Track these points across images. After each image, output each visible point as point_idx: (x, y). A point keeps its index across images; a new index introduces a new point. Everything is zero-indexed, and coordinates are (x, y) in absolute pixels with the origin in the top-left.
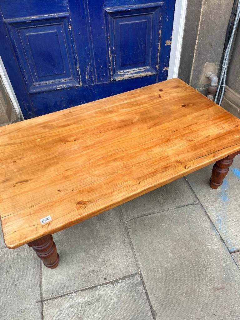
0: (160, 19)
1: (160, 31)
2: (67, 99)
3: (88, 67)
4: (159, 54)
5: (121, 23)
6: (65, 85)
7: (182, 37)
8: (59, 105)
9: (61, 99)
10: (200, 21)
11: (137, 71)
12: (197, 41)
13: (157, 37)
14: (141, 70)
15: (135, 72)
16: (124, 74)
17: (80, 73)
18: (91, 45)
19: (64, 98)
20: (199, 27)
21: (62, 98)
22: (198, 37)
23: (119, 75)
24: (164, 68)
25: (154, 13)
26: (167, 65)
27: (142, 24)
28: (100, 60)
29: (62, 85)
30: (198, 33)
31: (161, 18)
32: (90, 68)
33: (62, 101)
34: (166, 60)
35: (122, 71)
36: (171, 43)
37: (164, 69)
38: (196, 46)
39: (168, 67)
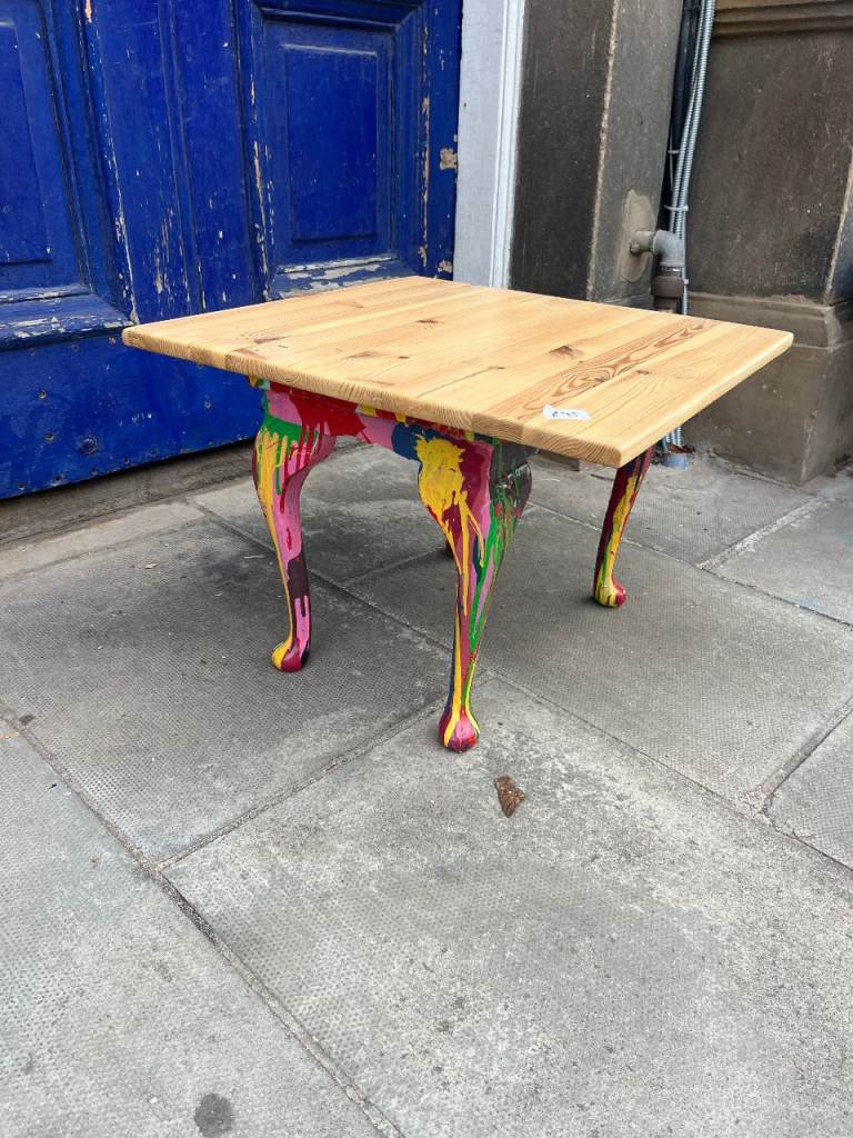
0: (425, 51)
1: (427, 102)
2: (65, 400)
3: (165, 230)
4: (426, 197)
5: (288, 46)
6: (54, 319)
7: (516, 115)
8: (20, 434)
9: (33, 403)
10: (614, 17)
11: (356, 269)
12: (608, 98)
13: (416, 128)
14: (367, 268)
15: (346, 272)
16: (309, 280)
17: (128, 257)
18: (177, 121)
19: (49, 394)
20: (613, 42)
21: (37, 397)
22: (610, 79)
23: (288, 281)
24: (441, 265)
25: (398, 27)
26: (448, 252)
27: (362, 63)
28: (213, 198)
29: (40, 321)
30: (611, 63)
31: (428, 50)
32: (173, 234)
33: (40, 409)
34: (445, 233)
35: (300, 268)
36: (456, 163)
37: (439, 270)
38: (606, 117)
39: (451, 259)
